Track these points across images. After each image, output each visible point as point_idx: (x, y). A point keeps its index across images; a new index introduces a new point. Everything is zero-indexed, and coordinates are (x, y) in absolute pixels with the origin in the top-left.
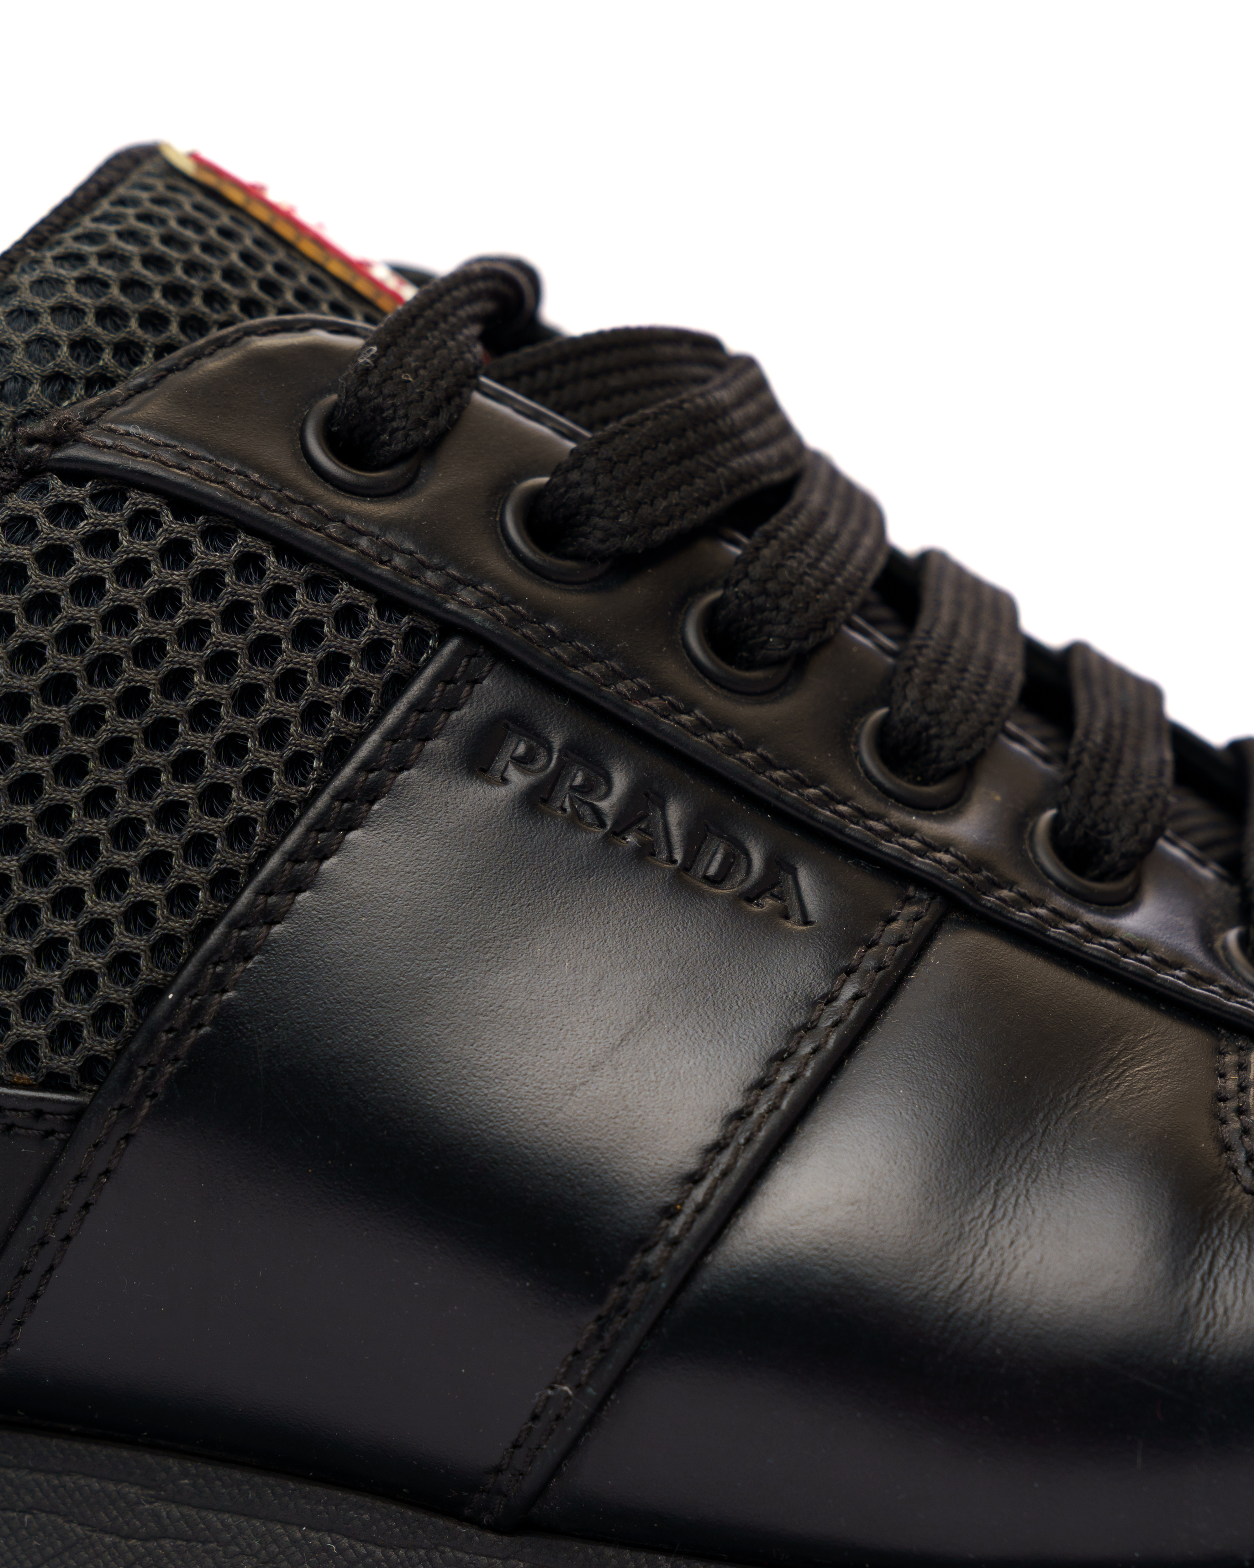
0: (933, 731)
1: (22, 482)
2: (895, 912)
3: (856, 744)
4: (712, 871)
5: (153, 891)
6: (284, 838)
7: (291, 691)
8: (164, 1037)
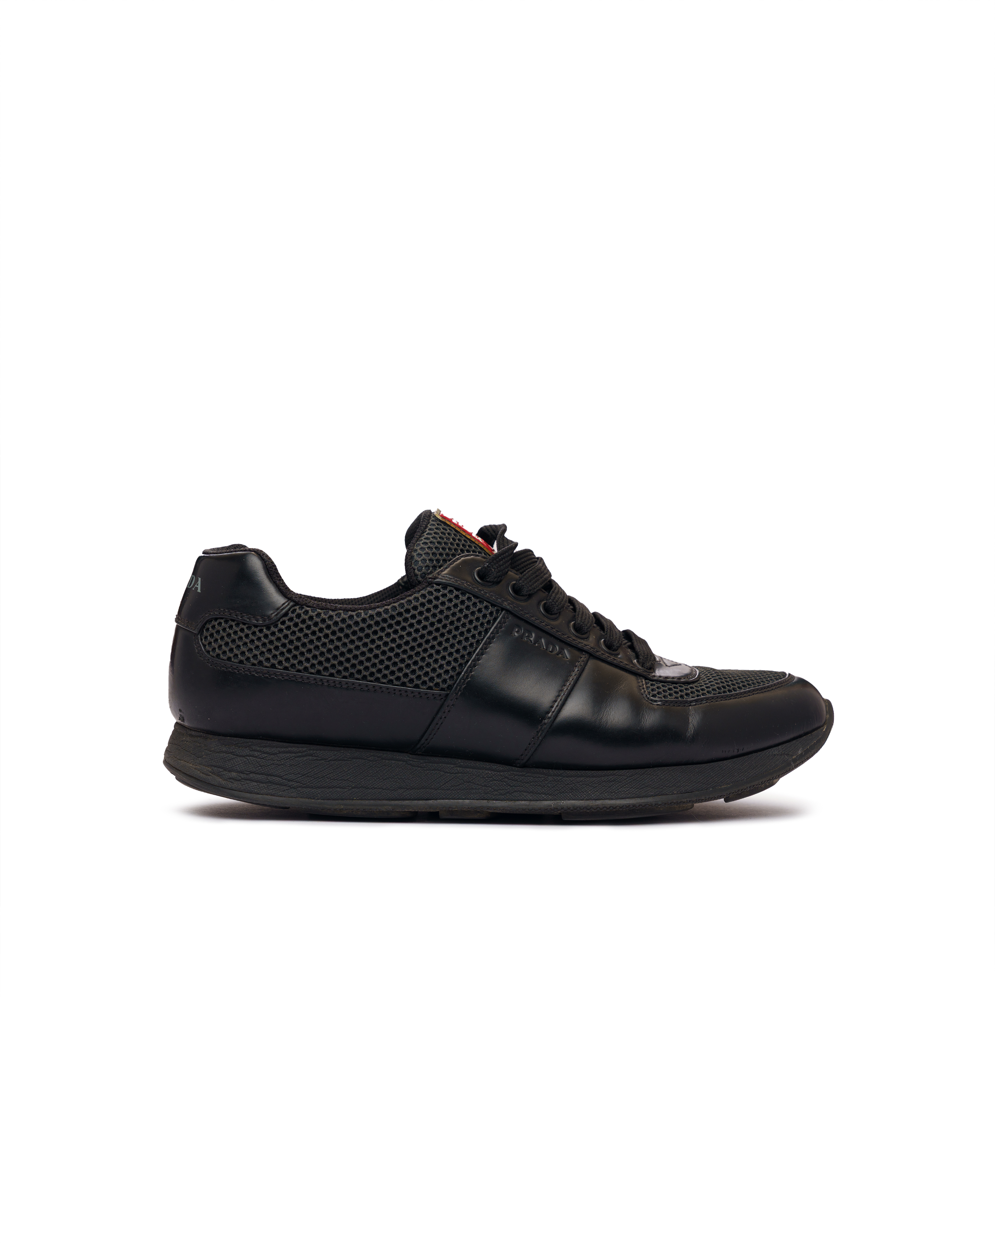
0: (583, 625)
1: (429, 585)
2: (582, 656)
3: (570, 628)
4: (550, 650)
5: (458, 656)
6: (479, 646)
7: (478, 621)
8: (462, 681)
